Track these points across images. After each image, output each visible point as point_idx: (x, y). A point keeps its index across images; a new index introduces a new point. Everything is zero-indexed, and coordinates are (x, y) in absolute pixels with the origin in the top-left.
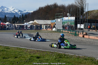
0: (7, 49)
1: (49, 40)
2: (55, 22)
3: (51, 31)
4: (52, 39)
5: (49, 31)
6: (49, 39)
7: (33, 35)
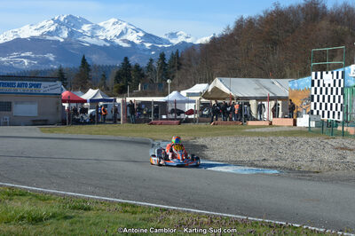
0: (74, 208)
1: (276, 171)
2: (310, 90)
3: (288, 129)
4: (289, 166)
5: (280, 129)
6: (276, 168)
7: (204, 147)
